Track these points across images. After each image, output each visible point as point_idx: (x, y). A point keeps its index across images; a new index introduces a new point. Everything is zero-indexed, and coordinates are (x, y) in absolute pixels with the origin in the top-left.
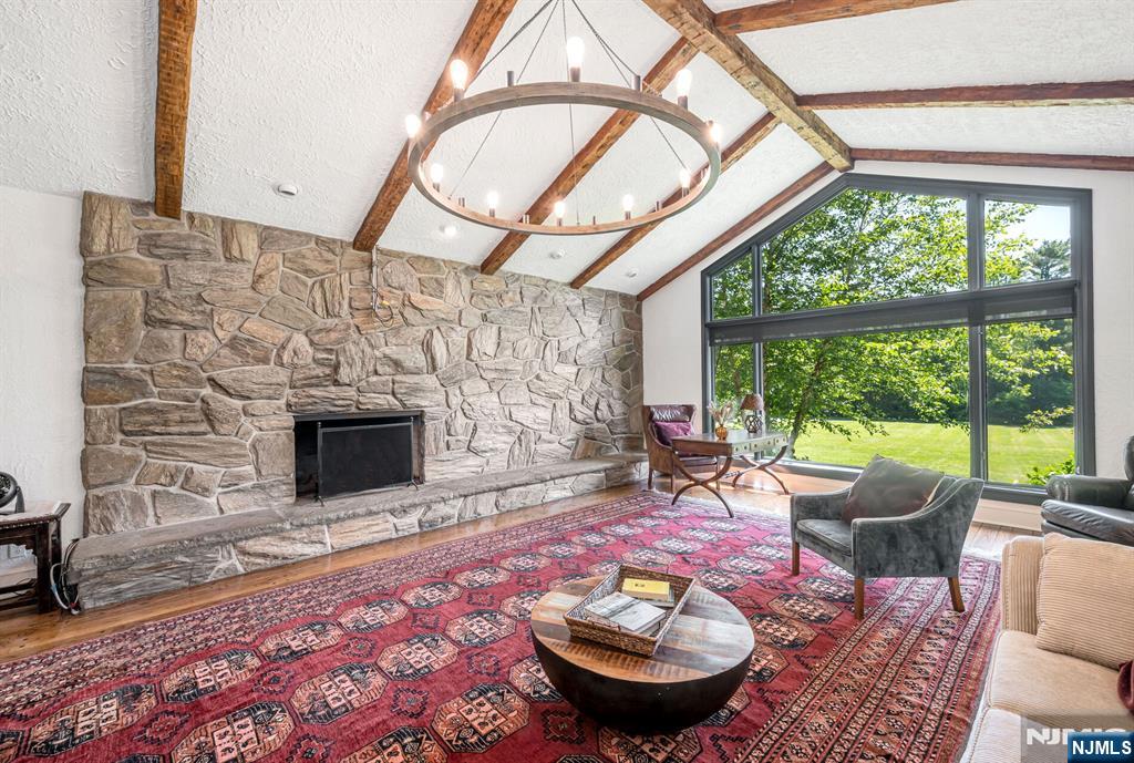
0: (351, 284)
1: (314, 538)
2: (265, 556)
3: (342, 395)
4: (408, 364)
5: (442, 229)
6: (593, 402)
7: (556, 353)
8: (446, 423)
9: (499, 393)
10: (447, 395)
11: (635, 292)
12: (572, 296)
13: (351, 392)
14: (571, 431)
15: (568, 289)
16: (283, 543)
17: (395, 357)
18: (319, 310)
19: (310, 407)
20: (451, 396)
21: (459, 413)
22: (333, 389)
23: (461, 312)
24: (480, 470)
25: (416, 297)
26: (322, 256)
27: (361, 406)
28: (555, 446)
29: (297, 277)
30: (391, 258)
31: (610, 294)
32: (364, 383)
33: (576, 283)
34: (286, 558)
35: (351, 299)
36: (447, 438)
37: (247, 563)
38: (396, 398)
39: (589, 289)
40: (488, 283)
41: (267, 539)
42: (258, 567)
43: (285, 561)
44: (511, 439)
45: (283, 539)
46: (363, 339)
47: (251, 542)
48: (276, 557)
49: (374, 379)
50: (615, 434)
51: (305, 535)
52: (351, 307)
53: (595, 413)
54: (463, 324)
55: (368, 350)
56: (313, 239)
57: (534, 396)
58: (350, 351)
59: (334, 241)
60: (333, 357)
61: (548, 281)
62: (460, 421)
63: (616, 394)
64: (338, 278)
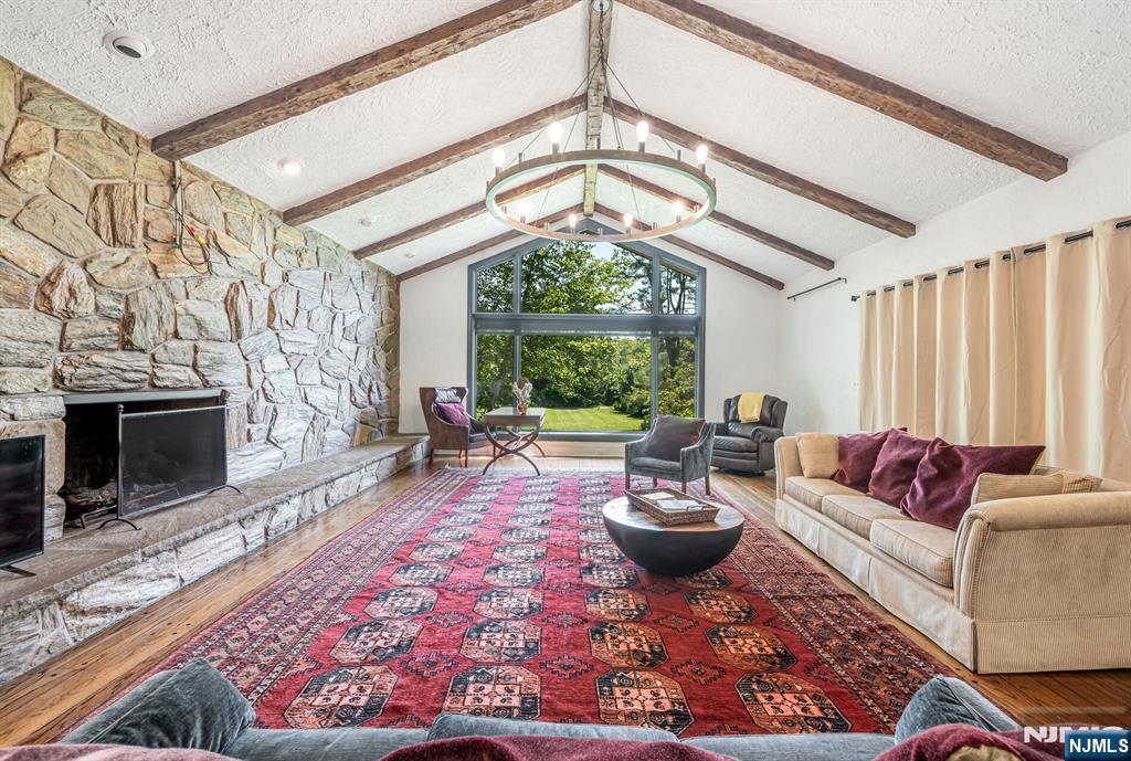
0: (147, 202)
1: (163, 571)
2: (104, 610)
3: (135, 365)
4: (211, 327)
5: (282, 163)
6: (367, 384)
7: (341, 328)
8: (248, 406)
9: (295, 370)
10: (249, 371)
11: (396, 272)
12: (353, 267)
13: (144, 362)
14: (350, 415)
15: (352, 257)
16: (125, 587)
17: (199, 315)
18: (103, 231)
19: (92, 382)
20: (253, 372)
21: (261, 395)
22: (121, 354)
23: (263, 266)
24: (278, 464)
25: (223, 240)
26: (110, 149)
27: (158, 383)
28: (340, 432)
29: (74, 172)
30: (195, 178)
31: (380, 270)
32: (160, 349)
33: (359, 254)
34: (132, 608)
35: (147, 223)
36: (248, 426)
37: (79, 628)
38: (196, 371)
39: (367, 262)
40: (291, 236)
41: (105, 584)
42: (95, 630)
43: (132, 612)
44: (304, 425)
45: (126, 579)
46: (160, 285)
47: (85, 593)
48: (118, 610)
49: (173, 344)
50: (382, 418)
51: (152, 569)
52: (146, 234)
53: (369, 396)
54: (266, 281)
55: (167, 301)
56: (99, 119)
57: (325, 376)
58: (145, 299)
59: (128, 131)
60: (122, 307)
61: (339, 246)
62: (262, 403)
63: (382, 376)
64: (132, 188)
